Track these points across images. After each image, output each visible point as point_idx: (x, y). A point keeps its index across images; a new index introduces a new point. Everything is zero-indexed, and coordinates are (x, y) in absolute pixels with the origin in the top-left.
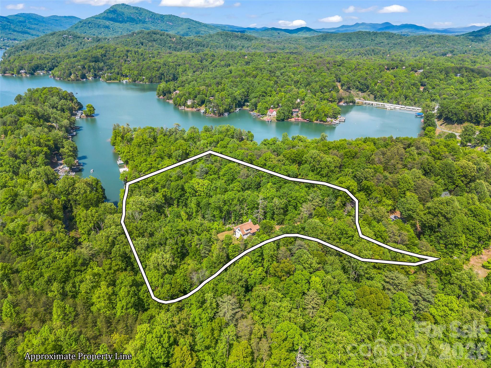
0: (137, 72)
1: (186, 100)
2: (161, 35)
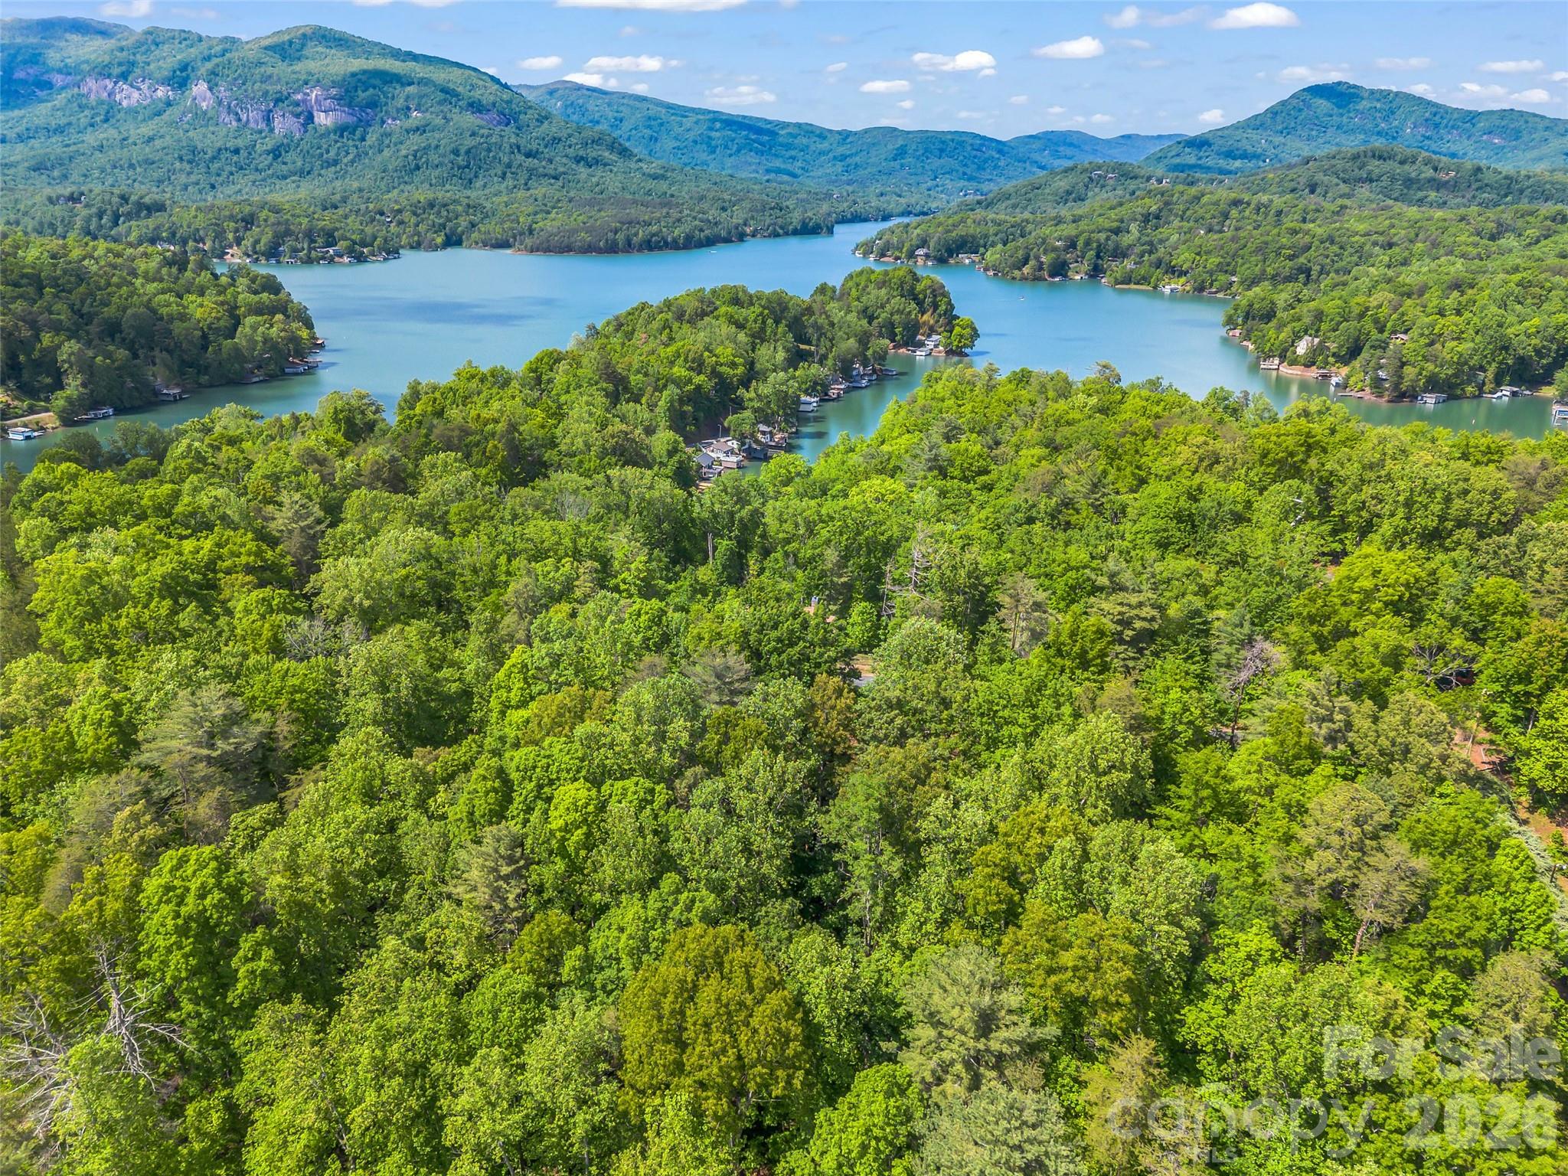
0: (1218, 260)
1: (1297, 337)
2: (1402, 163)
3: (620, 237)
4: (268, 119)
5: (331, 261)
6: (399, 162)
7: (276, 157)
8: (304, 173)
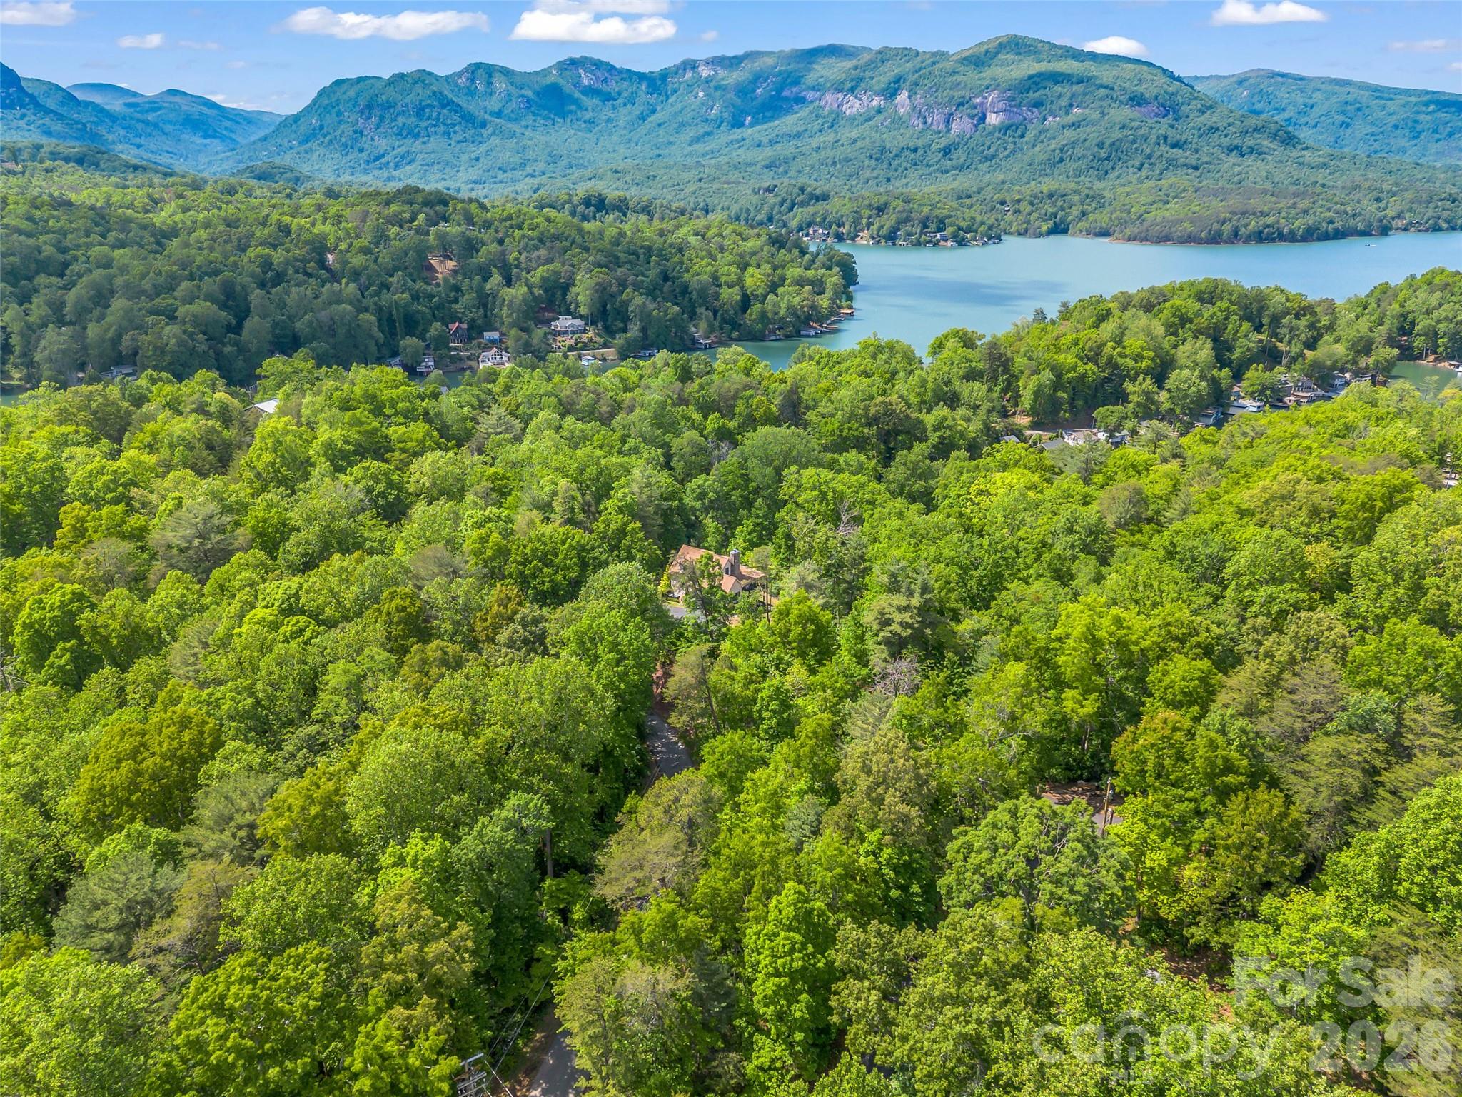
3: (1227, 228)
4: (948, 122)
5: (936, 244)
6: (1045, 157)
7: (945, 154)
8: (961, 168)
